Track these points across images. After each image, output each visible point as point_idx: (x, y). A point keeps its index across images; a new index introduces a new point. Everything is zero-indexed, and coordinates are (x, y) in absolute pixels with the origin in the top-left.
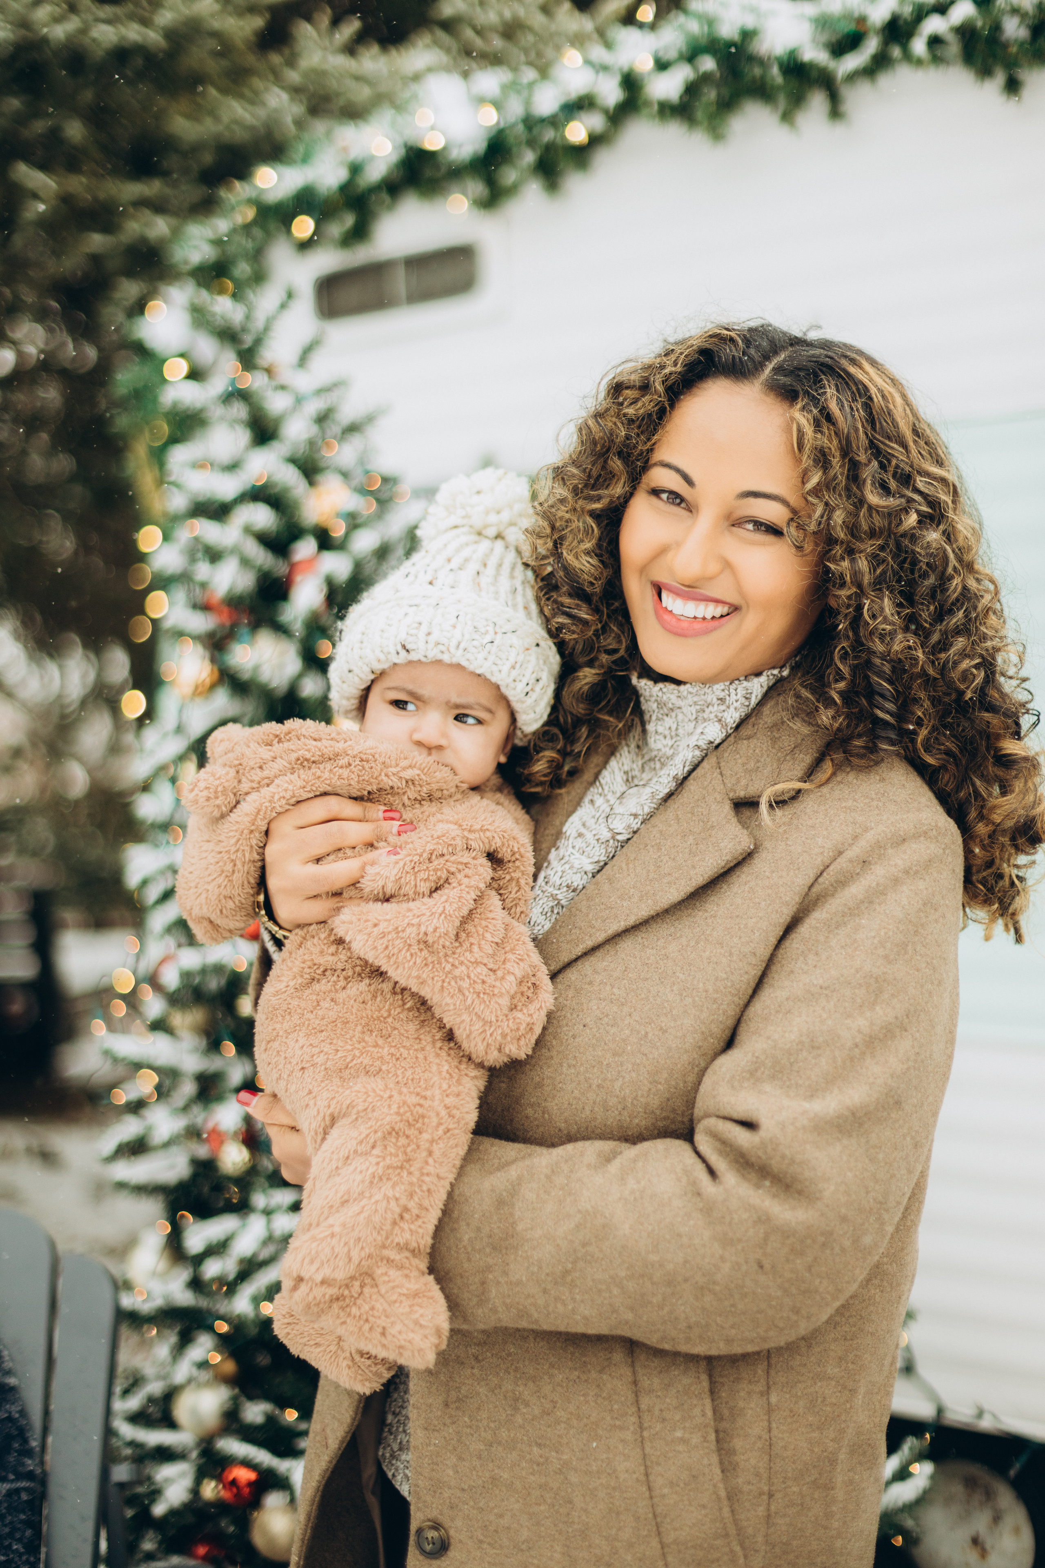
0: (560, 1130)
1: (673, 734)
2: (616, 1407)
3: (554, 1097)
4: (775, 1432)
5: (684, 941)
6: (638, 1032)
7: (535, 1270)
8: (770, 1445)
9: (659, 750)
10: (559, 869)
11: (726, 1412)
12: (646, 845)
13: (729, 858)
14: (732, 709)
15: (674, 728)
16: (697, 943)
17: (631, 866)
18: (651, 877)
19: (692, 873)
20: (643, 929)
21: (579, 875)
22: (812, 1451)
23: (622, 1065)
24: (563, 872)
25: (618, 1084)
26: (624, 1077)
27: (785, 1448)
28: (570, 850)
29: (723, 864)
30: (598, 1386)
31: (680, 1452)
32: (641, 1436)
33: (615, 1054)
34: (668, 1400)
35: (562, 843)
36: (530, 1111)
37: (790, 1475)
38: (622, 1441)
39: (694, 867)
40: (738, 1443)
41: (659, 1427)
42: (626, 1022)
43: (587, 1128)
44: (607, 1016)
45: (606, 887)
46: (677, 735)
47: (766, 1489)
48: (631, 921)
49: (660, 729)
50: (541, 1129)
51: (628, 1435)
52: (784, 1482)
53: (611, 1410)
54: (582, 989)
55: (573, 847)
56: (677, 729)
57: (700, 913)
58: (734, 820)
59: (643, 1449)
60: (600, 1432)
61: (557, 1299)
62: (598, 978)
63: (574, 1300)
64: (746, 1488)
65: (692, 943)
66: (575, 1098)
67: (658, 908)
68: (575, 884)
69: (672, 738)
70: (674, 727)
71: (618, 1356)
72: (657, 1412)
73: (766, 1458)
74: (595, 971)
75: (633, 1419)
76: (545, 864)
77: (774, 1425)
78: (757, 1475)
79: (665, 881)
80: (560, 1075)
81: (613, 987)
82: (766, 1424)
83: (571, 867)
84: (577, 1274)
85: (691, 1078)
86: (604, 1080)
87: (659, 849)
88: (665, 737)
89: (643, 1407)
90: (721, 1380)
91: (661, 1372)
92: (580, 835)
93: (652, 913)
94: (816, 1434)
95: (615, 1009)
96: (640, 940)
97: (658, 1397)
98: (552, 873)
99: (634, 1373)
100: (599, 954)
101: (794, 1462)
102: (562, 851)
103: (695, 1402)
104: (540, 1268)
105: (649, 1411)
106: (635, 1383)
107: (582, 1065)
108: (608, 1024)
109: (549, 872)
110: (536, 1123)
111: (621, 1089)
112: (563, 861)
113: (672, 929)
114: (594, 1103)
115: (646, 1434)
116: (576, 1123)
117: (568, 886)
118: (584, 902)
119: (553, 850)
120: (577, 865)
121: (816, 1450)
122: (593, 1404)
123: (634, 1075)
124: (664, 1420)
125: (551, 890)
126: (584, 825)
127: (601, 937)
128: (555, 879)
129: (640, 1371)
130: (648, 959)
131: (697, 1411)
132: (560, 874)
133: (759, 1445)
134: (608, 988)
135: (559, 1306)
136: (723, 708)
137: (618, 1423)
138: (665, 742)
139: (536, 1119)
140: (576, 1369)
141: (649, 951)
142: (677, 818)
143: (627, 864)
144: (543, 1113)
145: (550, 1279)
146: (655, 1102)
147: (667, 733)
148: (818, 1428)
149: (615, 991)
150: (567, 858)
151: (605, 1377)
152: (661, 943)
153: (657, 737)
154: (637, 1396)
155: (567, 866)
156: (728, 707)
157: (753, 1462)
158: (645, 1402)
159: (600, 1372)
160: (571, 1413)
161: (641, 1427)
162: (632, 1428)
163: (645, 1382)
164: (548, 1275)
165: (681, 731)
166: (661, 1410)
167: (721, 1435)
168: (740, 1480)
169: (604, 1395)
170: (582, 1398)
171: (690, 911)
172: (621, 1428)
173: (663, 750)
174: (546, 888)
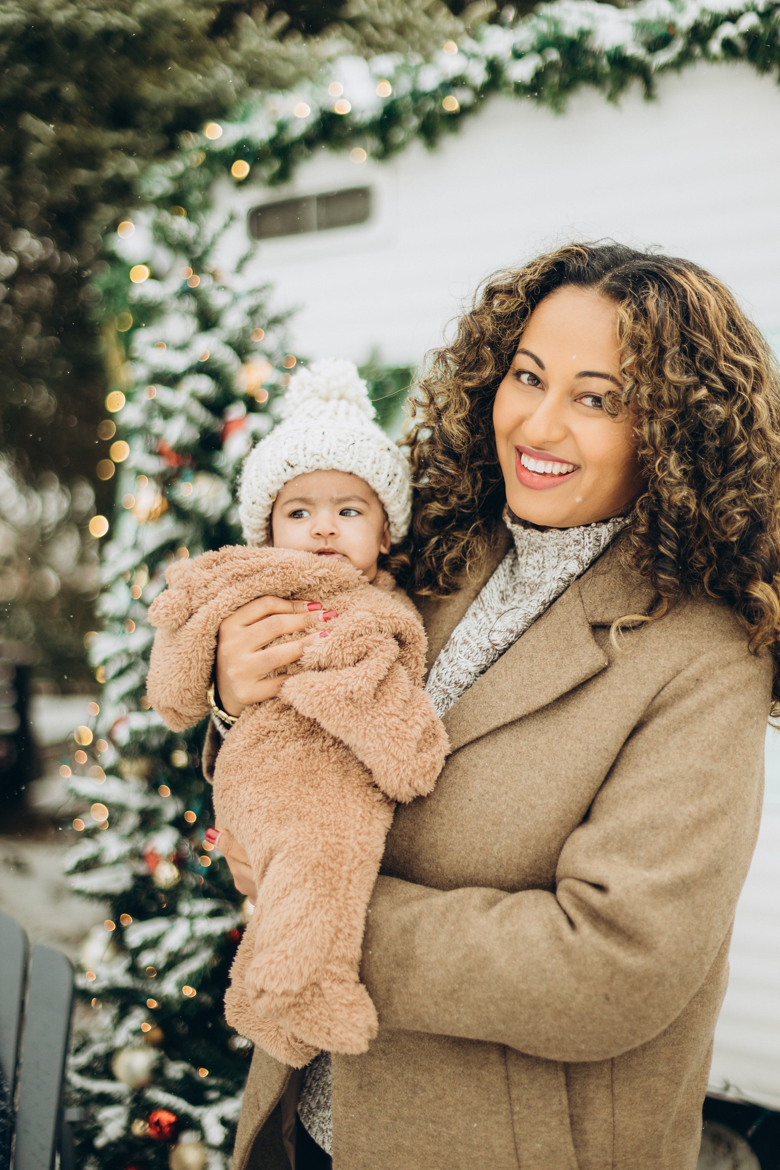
0: (450, 881)
1: (540, 565)
2: (492, 1096)
3: (445, 855)
4: (617, 1117)
5: (550, 735)
6: (513, 807)
7: (430, 986)
8: (614, 1126)
10: (450, 670)
11: (579, 1101)
12: (521, 656)
13: (588, 671)
14: (587, 549)
16: (561, 737)
17: (509, 672)
18: (524, 683)
19: (558, 681)
20: (519, 724)
21: (465, 675)
22: (647, 1131)
23: (499, 833)
24: (452, 672)
25: (496, 848)
26: (501, 843)
27: (625, 1129)
28: (458, 654)
29: (583, 676)
30: (478, 1079)
31: (542, 1133)
32: (512, 1119)
33: (494, 824)
34: (533, 1092)
35: (450, 646)
36: (426, 865)
37: (629, 1150)
38: (497, 1123)
39: (559, 677)
40: (588, 1125)
41: (526, 1112)
42: (503, 799)
43: (472, 880)
44: (488, 793)
45: (488, 688)
46: (543, 567)
47: (610, 1160)
48: (509, 718)
49: (530, 561)
50: (435, 879)
51: (502, 1118)
52: (624, 1156)
53: (489, 1099)
54: (468, 770)
56: (543, 562)
57: (563, 714)
58: (592, 640)
59: (513, 1129)
60: (480, 1116)
61: (445, 1010)
62: (481, 762)
63: (459, 1012)
64: (594, 1160)
65: (557, 738)
66: (462, 857)
67: (530, 709)
68: (462, 681)
69: (539, 569)
70: (541, 560)
71: (494, 1057)
72: (524, 1101)
73: (611, 1137)
74: (479, 756)
75: (505, 1106)
77: (617, 1111)
78: (604, 1150)
79: (536, 687)
80: (451, 838)
81: (493, 770)
82: (610, 1110)
83: (459, 669)
84: (462, 993)
85: (554, 845)
86: (485, 844)
87: (532, 660)
88: (534, 568)
89: (513, 1096)
90: (575, 1076)
91: (527, 1069)
92: (465, 642)
93: (526, 712)
94: (650, 1118)
95: (494, 787)
96: (515, 733)
97: (525, 1089)
98: (444, 672)
99: (507, 1070)
100: (482, 743)
101: (633, 1140)
102: (451, 655)
103: (554, 1093)
104: (434, 985)
105: (518, 1099)
106: (507, 1077)
107: (467, 831)
108: (488, 800)
109: (441, 671)
110: (431, 872)
111: (499, 852)
112: (453, 663)
113: (541, 725)
114: (477, 861)
115: (515, 1117)
116: (463, 873)
117: (456, 683)
119: (443, 652)
120: (463, 667)
121: (650, 1130)
122: (474, 1093)
123: (509, 841)
124: (530, 1107)
125: (443, 685)
126: (468, 633)
127: (484, 730)
128: (446, 678)
129: (512, 1069)
130: (522, 748)
131: (556, 1100)
132: (450, 674)
133: (605, 1126)
134: (489, 770)
135: (447, 1016)
136: (579, 547)
137: (494, 1109)
138: (533, 572)
140: (461, 1065)
144: (437, 867)
145: (440, 995)
146: (525, 863)
147: (535, 564)
148: (652, 1113)
149: (495, 773)
150: (455, 661)
151: (483, 1072)
152: (532, 736)
154: (508, 1088)
155: (456, 668)
156: (584, 547)
157: (600, 1139)
158: (515, 1092)
159: (481, 1068)
160: (457, 1100)
161: (512, 1112)
162: (505, 1113)
163: (515, 1077)
164: (439, 991)
165: (546, 564)
166: (528, 1099)
167: (575, 1119)
168: (590, 1154)
169: (483, 1086)
170: (465, 1089)
171: (555, 711)
172: (497, 1113)
173: (532, 578)
174: (438, 684)
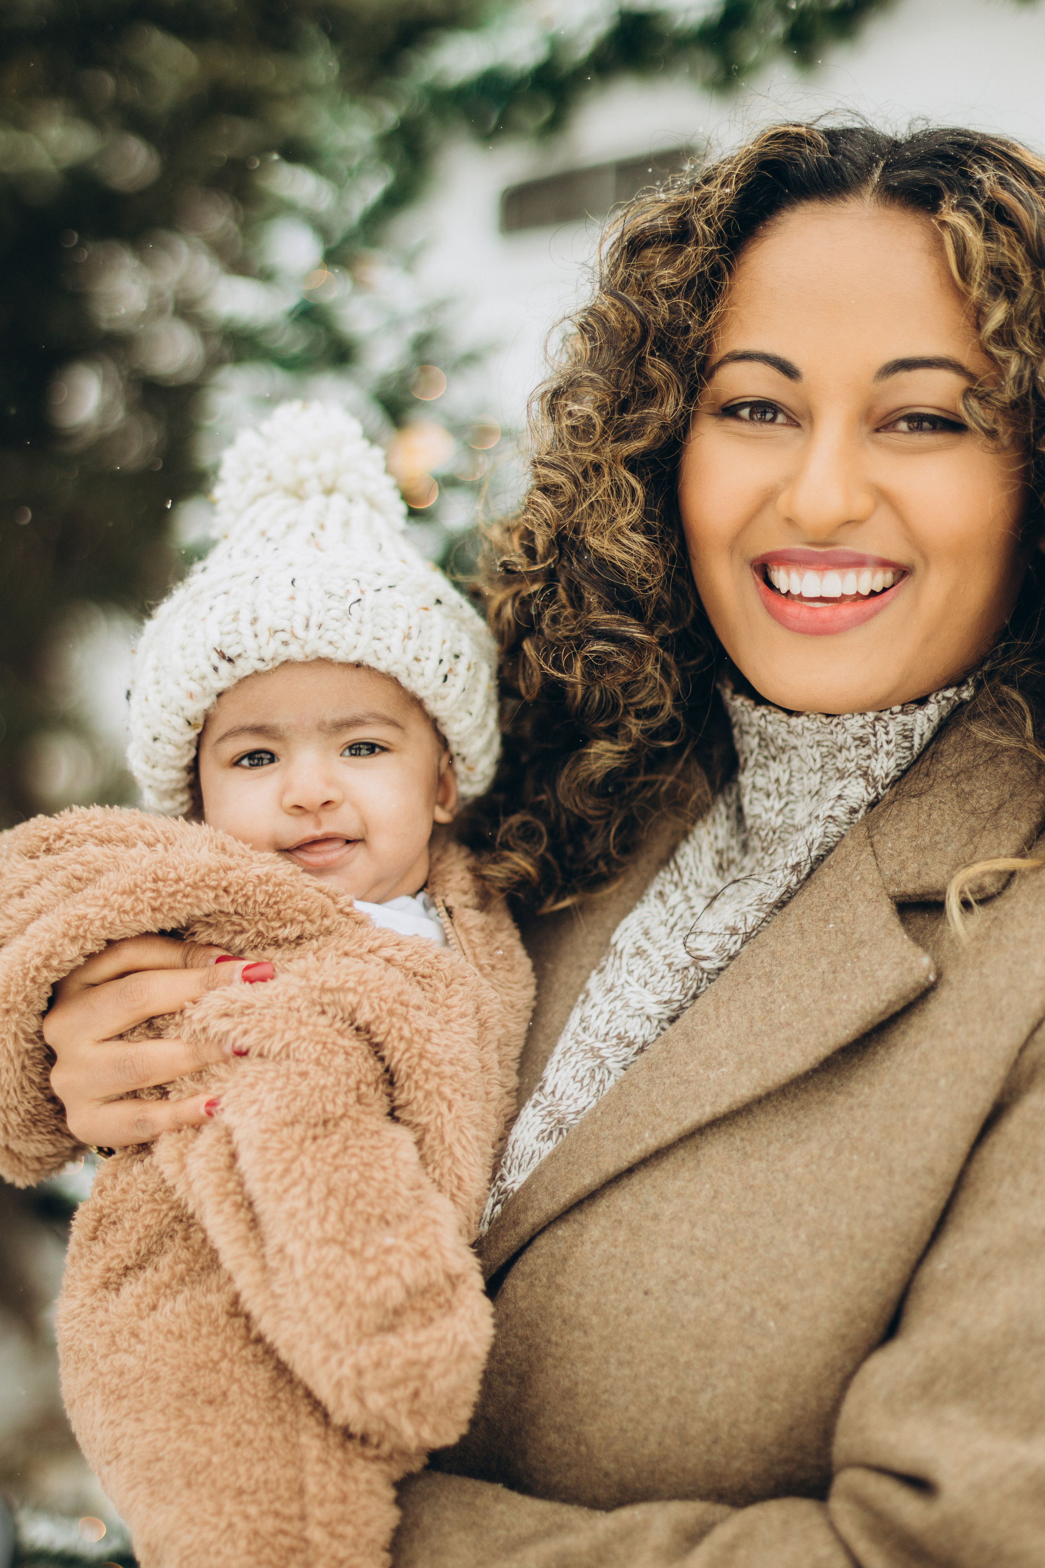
0: (607, 1474)
1: (783, 789)
3: (595, 1416)
5: (814, 1147)
6: (739, 1308)
9: (759, 816)
10: (606, 1008)
12: (749, 976)
13: (892, 996)
14: (882, 754)
15: (784, 780)
16: (838, 1152)
17: (722, 1010)
18: (756, 1029)
19: (828, 1022)
20: (743, 1122)
21: (637, 1020)
23: (711, 1364)
24: (612, 1013)
25: (705, 1398)
26: (714, 1387)
28: (625, 976)
29: (882, 1007)
33: (699, 1346)
35: (609, 962)
36: (553, 1439)
39: (830, 1012)
42: (718, 1289)
43: (653, 1473)
44: (685, 1276)
45: (681, 1047)
46: (789, 793)
48: (723, 1105)
49: (760, 782)
50: (574, 1472)
54: (640, 1227)
55: (630, 972)
56: (789, 783)
57: (841, 1099)
58: (899, 932)
62: (668, 1210)
65: (830, 1153)
66: (631, 1420)
67: (769, 1084)
68: (631, 1034)
69: (780, 797)
70: (785, 778)
74: (663, 1197)
76: (581, 997)
79: (781, 1036)
80: (606, 1377)
81: (693, 1225)
83: (626, 1006)
85: (828, 1392)
86: (681, 1390)
87: (770, 982)
88: (768, 795)
92: (640, 952)
93: (760, 1091)
95: (699, 1264)
96: (738, 1143)
98: (594, 1013)
100: (668, 1164)
102: (610, 977)
107: (642, 1361)
108: (685, 1291)
109: (588, 1010)
110: (566, 1460)
111: (711, 1407)
112: (612, 995)
113: (793, 1126)
114: (665, 1429)
116: (634, 1465)
117: (619, 1037)
118: (644, 1073)
119: (594, 973)
120: (634, 1003)
123: (732, 1383)
125: (590, 1040)
126: (646, 933)
127: (670, 1132)
128: (599, 1025)
130: (754, 1177)
132: (606, 1016)
134: (686, 1227)
136: (866, 751)
138: (768, 804)
139: (565, 1453)
141: (754, 1164)
142: (802, 931)
143: (717, 1009)
144: (578, 1443)
146: (768, 1432)
147: (772, 787)
149: (698, 1232)
150: (618, 990)
152: (774, 1149)
153: (755, 795)
155: (618, 1004)
156: (876, 752)
165: (796, 787)
171: (823, 1093)
173: (765, 817)
174: (583, 1036)
